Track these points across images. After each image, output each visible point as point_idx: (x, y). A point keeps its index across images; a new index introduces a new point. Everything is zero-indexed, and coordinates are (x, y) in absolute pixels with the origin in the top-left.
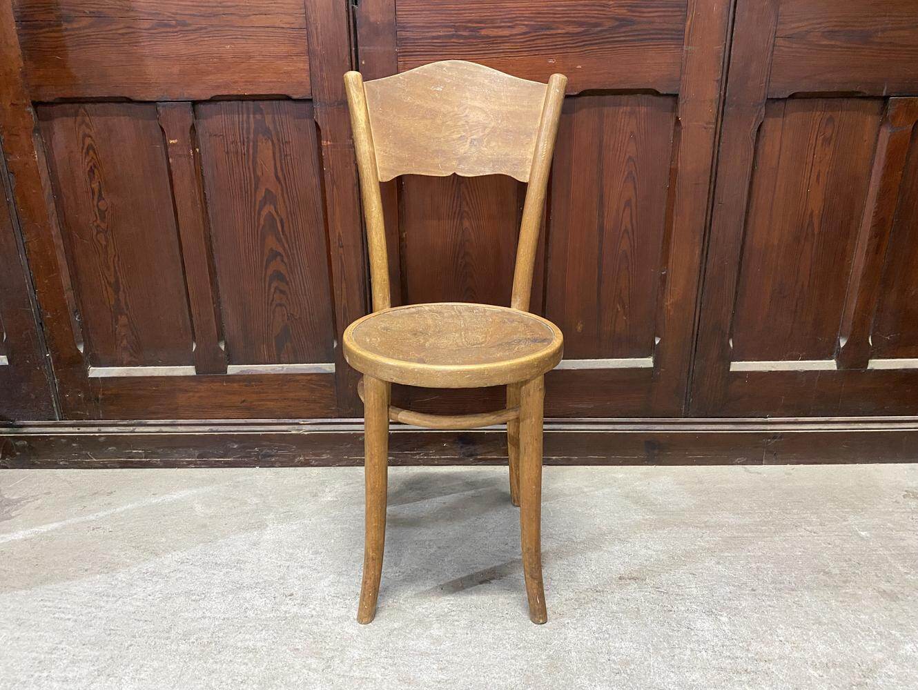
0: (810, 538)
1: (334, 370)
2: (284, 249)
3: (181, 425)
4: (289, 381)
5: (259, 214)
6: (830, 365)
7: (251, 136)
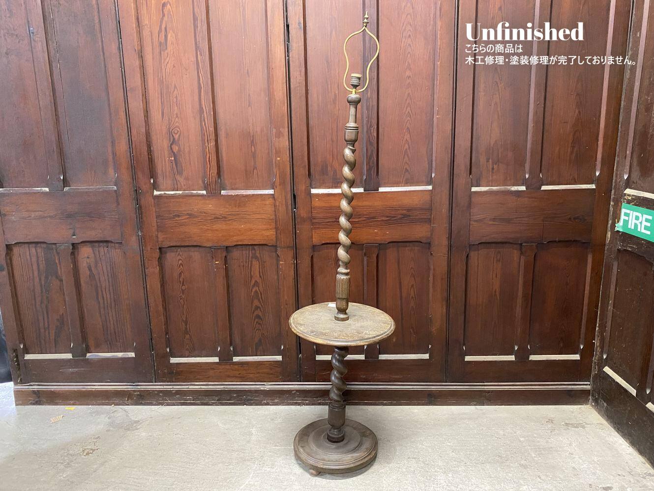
0: (497, 441)
1: (281, 360)
2: (262, 305)
3: (210, 385)
4: (261, 364)
5: (252, 290)
6: (512, 358)
7: (250, 259)
